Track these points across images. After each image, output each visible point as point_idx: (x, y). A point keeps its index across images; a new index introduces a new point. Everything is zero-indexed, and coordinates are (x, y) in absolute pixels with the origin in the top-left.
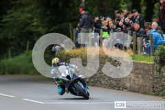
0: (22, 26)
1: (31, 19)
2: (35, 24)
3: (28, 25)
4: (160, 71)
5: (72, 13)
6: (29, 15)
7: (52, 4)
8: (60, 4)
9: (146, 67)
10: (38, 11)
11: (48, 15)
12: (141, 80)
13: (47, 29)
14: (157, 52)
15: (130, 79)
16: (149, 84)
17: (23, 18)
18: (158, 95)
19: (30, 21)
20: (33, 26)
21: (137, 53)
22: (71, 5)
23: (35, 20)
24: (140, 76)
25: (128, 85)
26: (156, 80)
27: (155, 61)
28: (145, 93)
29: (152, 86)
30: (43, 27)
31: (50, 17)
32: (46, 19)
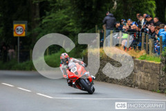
0: (59, 26)
2: (71, 24)
3: (64, 25)
4: (165, 70)
6: (66, 16)
7: (85, 7)
8: (93, 7)
9: (154, 67)
10: (73, 13)
11: (82, 16)
12: (150, 78)
14: (164, 53)
16: (156, 82)
17: (61, 19)
18: (163, 93)
19: (66, 22)
20: (69, 26)
21: (148, 53)
22: (104, 8)
23: (71, 20)
24: (149, 75)
25: (139, 83)
26: (162, 79)
27: (162, 61)
29: (158, 84)
31: (83, 18)
32: (80, 20)
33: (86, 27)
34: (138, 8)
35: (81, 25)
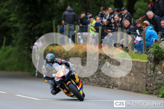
1: (8, 14)
2: (11, 19)
4: (154, 69)
6: (6, 11)
9: (139, 65)
10: (17, 7)
11: (27, 11)
12: (133, 78)
13: (25, 25)
14: (151, 50)
16: (142, 82)
18: (151, 94)
19: (6, 17)
20: (9, 22)
23: (13, 15)
24: (132, 74)
25: (119, 83)
26: (149, 79)
27: (149, 59)
28: (138, 92)
29: (145, 85)
30: (21, 23)
31: (29, 13)
32: (25, 15)
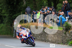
2: (3, 12)
4: (65, 34)
5: (20, 7)
7: (11, 3)
8: (15, 4)
9: (59, 32)
10: (5, 6)
11: (9, 8)
12: (56, 38)
14: (64, 25)
15: (51, 37)
22: (20, 4)
23: (3, 10)
24: (56, 36)
25: (50, 40)
26: (63, 38)
27: (63, 29)
29: (61, 40)
30: (7, 14)
31: (10, 9)
32: (9, 10)
33: (11, 13)
34: (41, 4)
35: (9, 12)
